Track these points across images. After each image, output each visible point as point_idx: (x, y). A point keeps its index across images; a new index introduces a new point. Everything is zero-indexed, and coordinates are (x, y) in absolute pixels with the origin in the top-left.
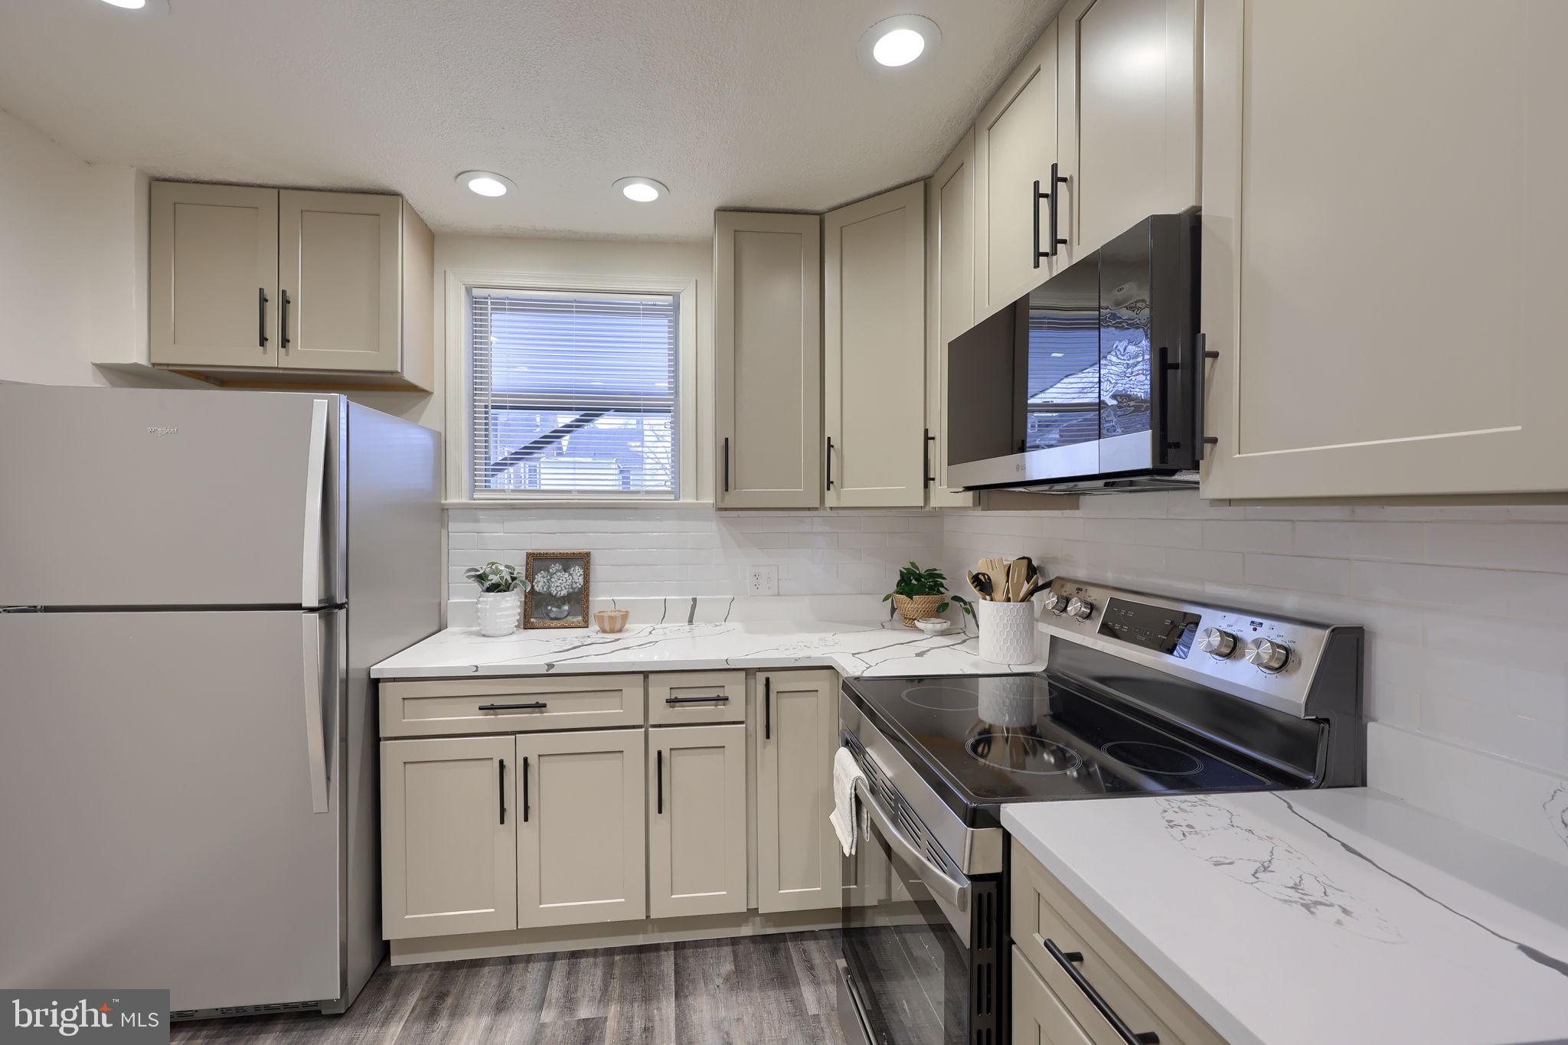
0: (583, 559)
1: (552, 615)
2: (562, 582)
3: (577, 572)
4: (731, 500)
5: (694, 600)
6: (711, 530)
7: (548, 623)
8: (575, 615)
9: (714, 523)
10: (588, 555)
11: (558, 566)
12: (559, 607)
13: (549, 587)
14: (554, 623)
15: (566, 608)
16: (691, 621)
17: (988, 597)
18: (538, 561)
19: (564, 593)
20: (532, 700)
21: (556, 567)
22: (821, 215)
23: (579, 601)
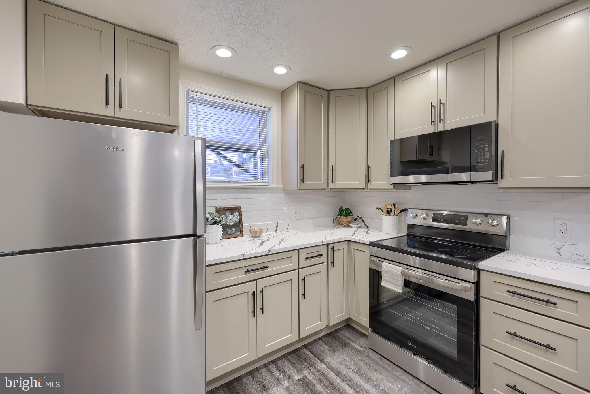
0: (238, 209)
1: (229, 233)
2: (231, 219)
3: (237, 214)
4: (304, 186)
5: (277, 223)
6: (281, 196)
7: (228, 236)
8: (237, 232)
9: (283, 194)
10: (240, 207)
11: (229, 213)
12: (231, 229)
13: (226, 221)
14: (231, 236)
15: (234, 229)
16: (276, 231)
17: (388, 215)
18: (221, 211)
19: (232, 223)
20: (261, 266)
21: (228, 213)
22: (328, 91)
23: (238, 226)
